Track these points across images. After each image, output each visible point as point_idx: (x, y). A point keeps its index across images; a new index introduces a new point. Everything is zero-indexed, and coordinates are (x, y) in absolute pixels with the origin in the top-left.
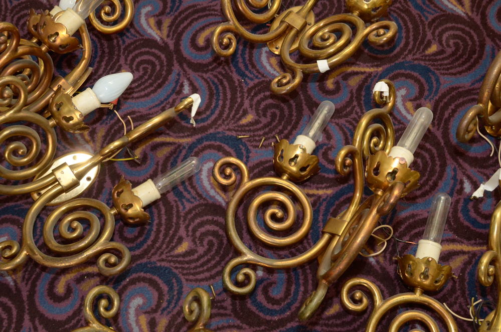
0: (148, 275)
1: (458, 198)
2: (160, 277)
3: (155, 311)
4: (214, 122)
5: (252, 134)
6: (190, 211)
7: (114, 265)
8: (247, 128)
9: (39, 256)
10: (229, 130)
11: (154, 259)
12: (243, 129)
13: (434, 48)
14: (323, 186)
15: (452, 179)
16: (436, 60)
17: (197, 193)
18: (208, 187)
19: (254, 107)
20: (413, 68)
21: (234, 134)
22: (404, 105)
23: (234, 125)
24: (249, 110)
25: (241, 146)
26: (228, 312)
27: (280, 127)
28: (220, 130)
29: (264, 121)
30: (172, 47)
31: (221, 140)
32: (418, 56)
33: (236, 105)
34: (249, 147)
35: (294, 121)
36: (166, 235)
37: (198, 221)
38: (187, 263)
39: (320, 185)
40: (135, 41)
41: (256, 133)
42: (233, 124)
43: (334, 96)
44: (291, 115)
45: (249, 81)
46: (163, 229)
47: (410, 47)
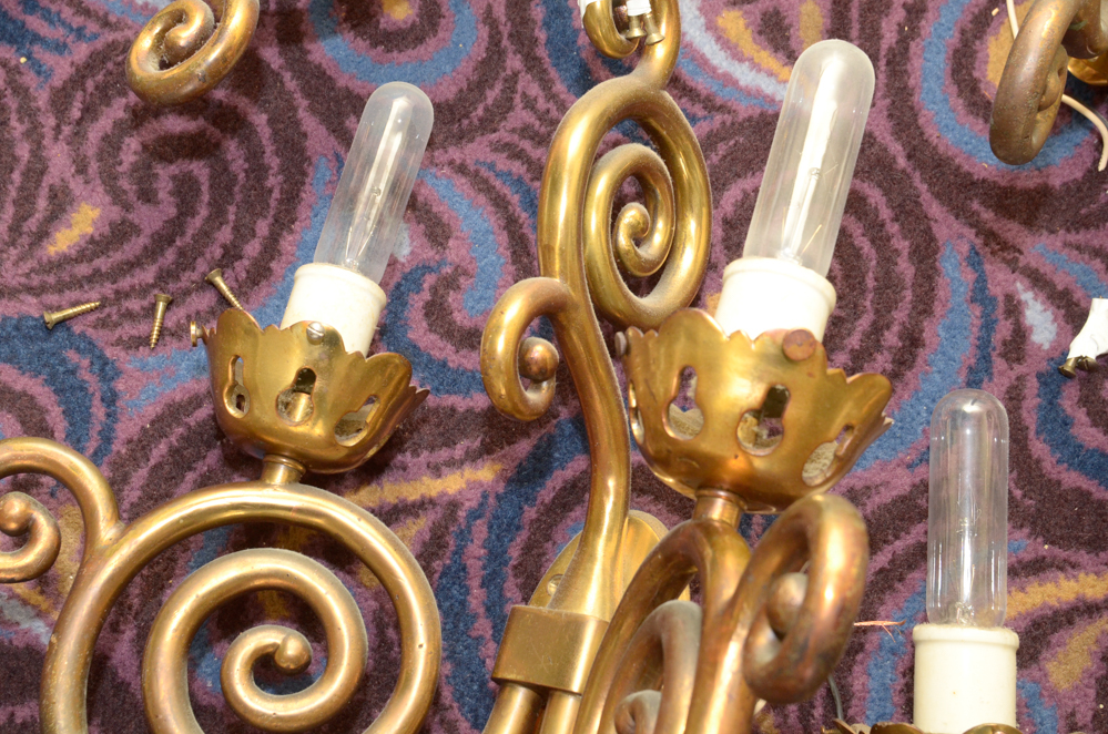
1: (1013, 375)
5: (108, 289)
8: (83, 269)
12: (61, 276)
14: (458, 452)
15: (973, 300)
19: (94, 167)
21: (30, 306)
22: (711, 27)
23: (26, 267)
24: (76, 186)
25: (71, 356)
27: (225, 235)
29: (150, 219)
33: (16, 176)
34: (108, 353)
35: (276, 194)
39: (444, 454)
41: (125, 283)
42: (16, 264)
43: (421, 49)
44: (258, 170)
45: (48, 58)
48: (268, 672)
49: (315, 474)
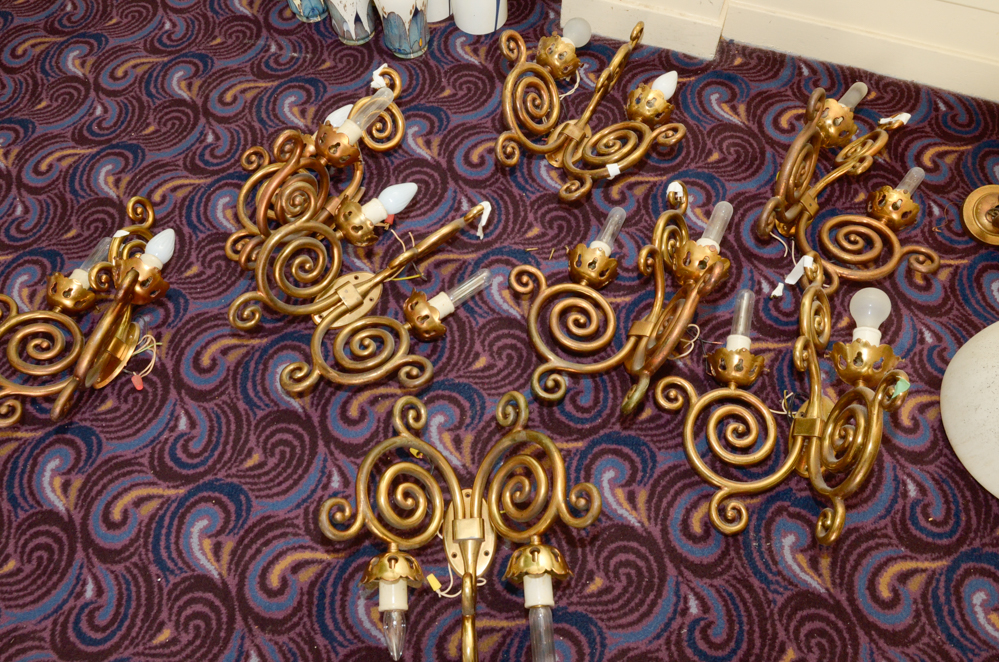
0: (446, 393)
1: (758, 297)
2: (459, 393)
3: (458, 428)
4: (499, 237)
5: (540, 246)
6: (484, 326)
7: (417, 377)
8: (534, 241)
9: (334, 375)
10: (515, 243)
11: (451, 376)
12: (530, 242)
13: (715, 156)
14: (621, 293)
15: (750, 280)
16: (719, 167)
17: (490, 308)
18: (501, 301)
19: (539, 220)
20: (698, 175)
21: (521, 247)
22: (692, 211)
23: (520, 239)
24: (534, 223)
25: (530, 259)
26: (537, 424)
27: (569, 239)
28: (506, 244)
29: (551, 233)
30: (444, 165)
31: (508, 253)
32: (700, 164)
33: (520, 219)
34: (539, 260)
35: (582, 233)
36: (461, 352)
37: (493, 335)
38: (487, 377)
39: (618, 293)
40: (404, 162)
41: (544, 246)
42: (518, 237)
43: (621, 205)
44: (578, 226)
45: (530, 195)
46: (457, 345)
47: (692, 155)
48: (577, 323)
49: (592, 284)
